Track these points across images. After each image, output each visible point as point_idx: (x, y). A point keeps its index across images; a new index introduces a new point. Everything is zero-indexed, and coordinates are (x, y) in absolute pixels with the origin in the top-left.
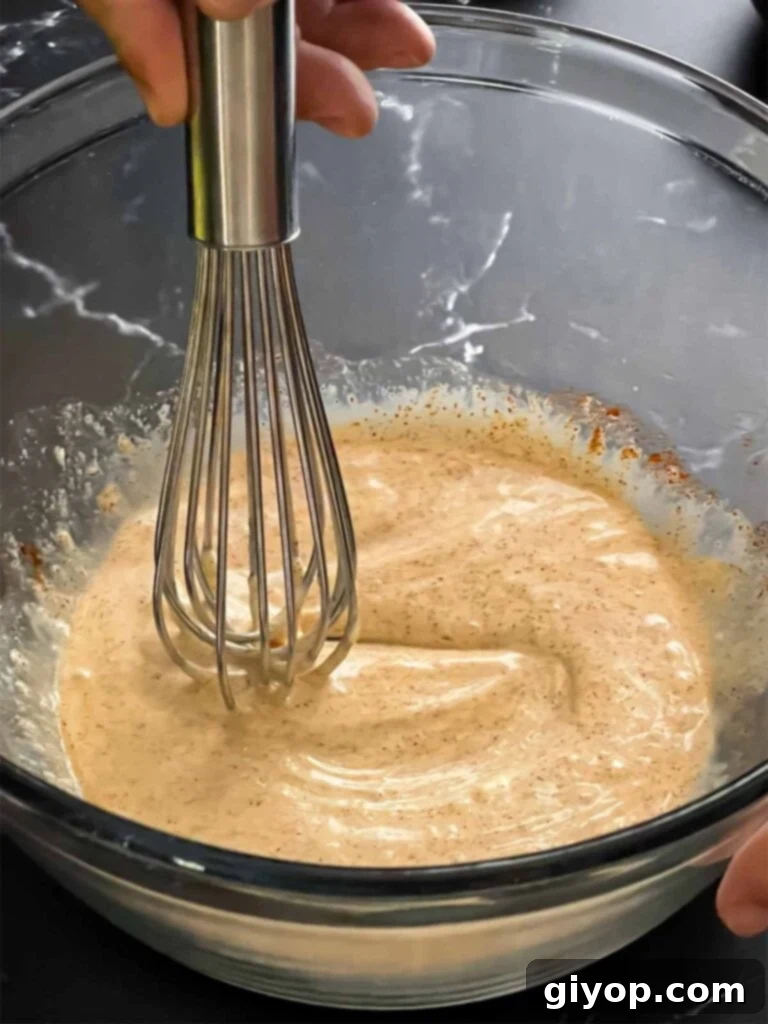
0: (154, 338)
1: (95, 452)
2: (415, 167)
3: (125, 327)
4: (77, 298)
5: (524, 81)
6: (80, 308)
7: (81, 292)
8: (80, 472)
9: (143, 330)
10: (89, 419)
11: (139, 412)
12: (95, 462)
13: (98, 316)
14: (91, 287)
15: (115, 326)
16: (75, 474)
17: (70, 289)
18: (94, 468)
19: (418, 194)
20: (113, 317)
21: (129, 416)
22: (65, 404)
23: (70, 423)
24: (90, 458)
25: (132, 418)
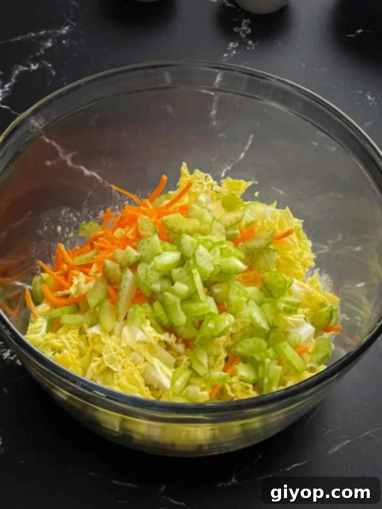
0: (98, 177)
1: (73, 229)
2: (214, 112)
3: (87, 172)
4: (68, 159)
5: (257, 96)
6: (69, 163)
7: (70, 155)
8: (66, 236)
9: (95, 174)
10: (71, 215)
11: (91, 213)
12: (72, 232)
13: (76, 167)
14: (75, 153)
15: (82, 172)
16: (64, 237)
17: (65, 155)
18: (71, 235)
19: (215, 123)
20: (82, 168)
21: (87, 214)
22: (62, 209)
23: (64, 217)
24: (70, 231)
25: (88, 215)
